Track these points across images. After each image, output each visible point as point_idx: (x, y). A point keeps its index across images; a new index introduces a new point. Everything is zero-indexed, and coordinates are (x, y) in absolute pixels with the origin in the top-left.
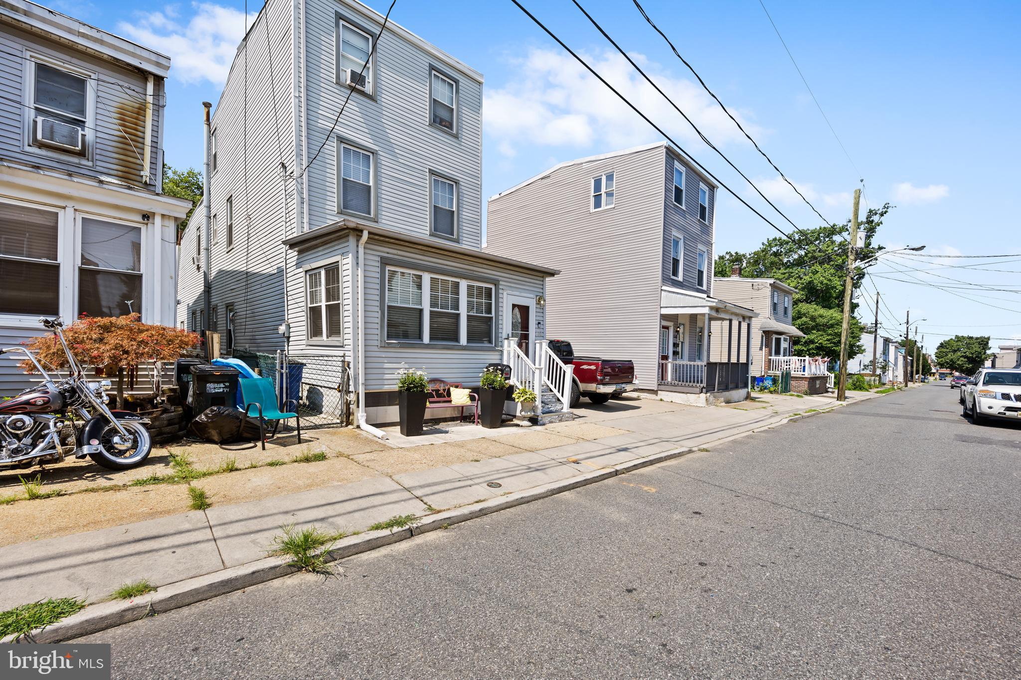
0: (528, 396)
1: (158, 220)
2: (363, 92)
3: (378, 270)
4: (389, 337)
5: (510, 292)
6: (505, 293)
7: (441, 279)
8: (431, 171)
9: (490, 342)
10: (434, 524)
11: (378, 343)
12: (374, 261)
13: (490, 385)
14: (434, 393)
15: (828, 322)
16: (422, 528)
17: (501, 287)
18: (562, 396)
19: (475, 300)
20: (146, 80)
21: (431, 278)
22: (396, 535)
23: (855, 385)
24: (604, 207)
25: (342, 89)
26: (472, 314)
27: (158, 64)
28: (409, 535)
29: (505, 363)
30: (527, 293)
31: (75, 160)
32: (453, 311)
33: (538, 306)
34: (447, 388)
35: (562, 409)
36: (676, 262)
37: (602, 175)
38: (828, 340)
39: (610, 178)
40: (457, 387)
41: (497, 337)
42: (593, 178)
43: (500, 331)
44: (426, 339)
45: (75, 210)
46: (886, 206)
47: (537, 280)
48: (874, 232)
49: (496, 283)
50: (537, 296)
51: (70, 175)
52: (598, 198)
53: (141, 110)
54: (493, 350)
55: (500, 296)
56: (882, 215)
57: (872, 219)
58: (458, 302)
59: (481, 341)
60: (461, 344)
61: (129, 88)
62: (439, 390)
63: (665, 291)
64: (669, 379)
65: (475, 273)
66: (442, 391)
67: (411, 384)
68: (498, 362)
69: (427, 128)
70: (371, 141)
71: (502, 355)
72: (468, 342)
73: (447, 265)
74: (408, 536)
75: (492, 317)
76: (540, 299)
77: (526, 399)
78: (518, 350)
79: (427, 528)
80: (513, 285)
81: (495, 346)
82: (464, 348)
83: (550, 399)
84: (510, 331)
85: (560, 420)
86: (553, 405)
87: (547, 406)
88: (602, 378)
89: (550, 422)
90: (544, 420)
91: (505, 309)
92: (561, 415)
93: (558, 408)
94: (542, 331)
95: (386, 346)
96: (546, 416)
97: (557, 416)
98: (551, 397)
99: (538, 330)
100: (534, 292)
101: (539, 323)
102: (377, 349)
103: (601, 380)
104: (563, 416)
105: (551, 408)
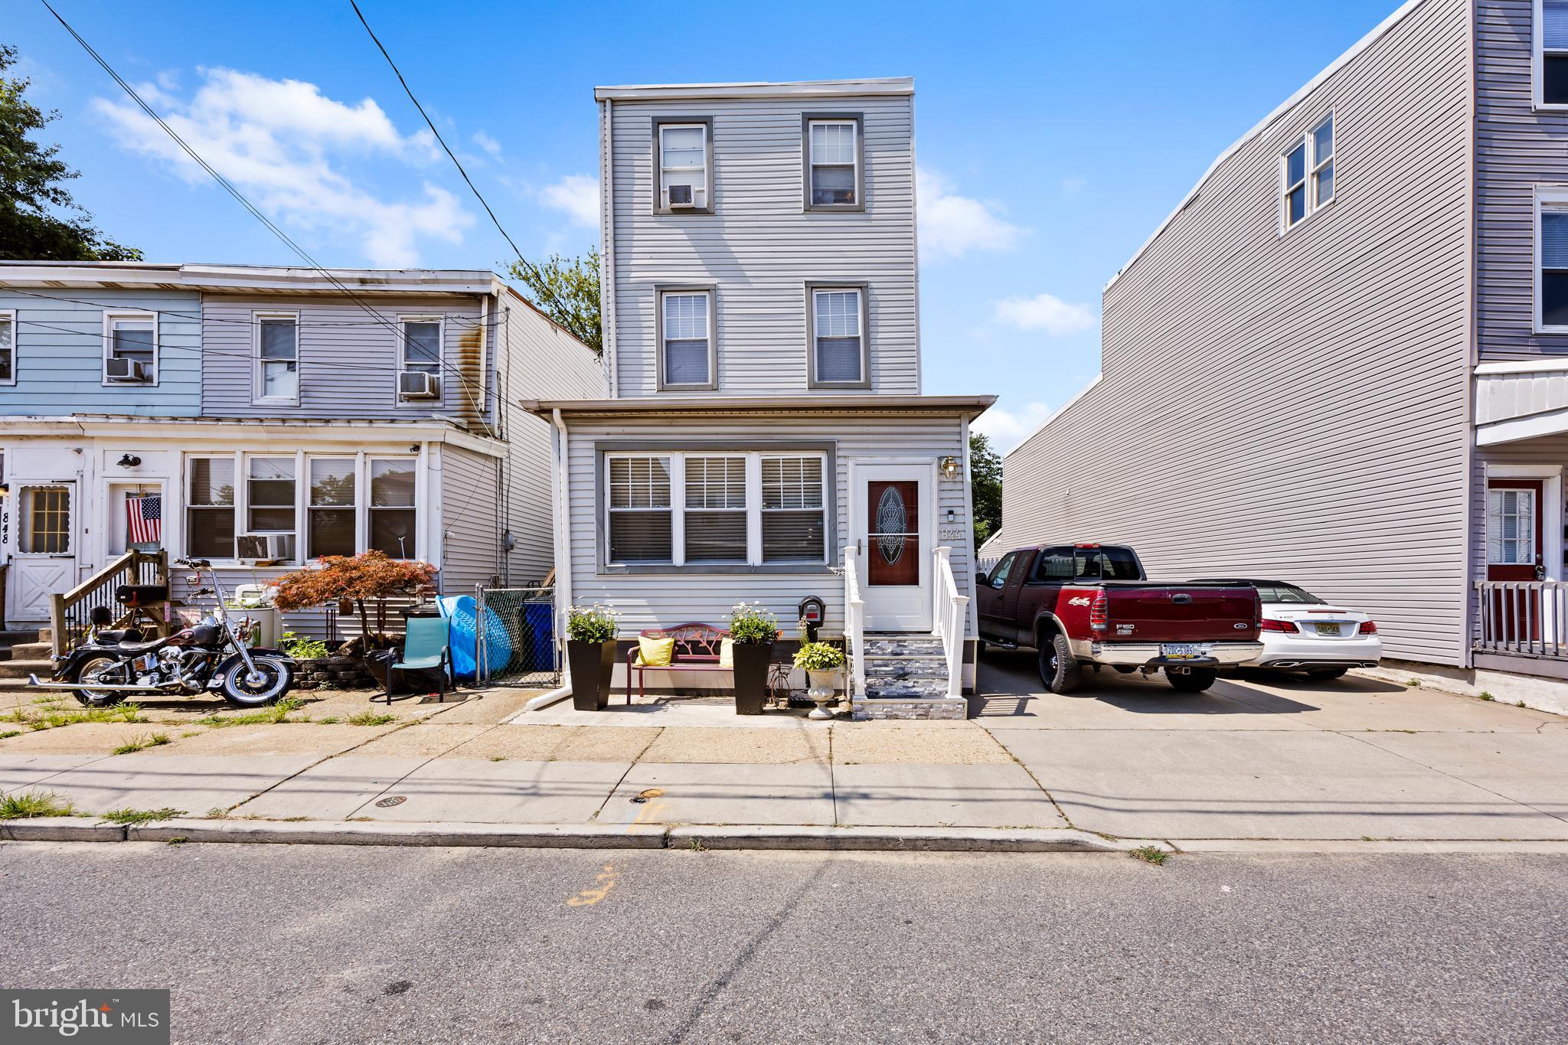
1: (424, 448)
2: (693, 209)
3: (593, 461)
4: (613, 559)
5: (861, 460)
6: (851, 464)
7: (707, 458)
8: (809, 285)
9: (819, 557)
10: (163, 832)
11: (594, 569)
12: (585, 450)
14: (689, 647)
16: (141, 833)
17: (843, 454)
19: (782, 484)
20: (480, 302)
21: (687, 459)
22: (100, 831)
24: (1310, 208)
25: (664, 219)
26: (779, 510)
27: (482, 282)
28: (119, 836)
30: (909, 456)
31: (429, 405)
32: (734, 509)
33: (942, 478)
34: (715, 638)
35: (948, 691)
37: (1303, 138)
39: (1323, 134)
41: (832, 548)
42: (1284, 154)
43: (841, 535)
44: (678, 556)
45: (365, 454)
49: (829, 447)
50: (940, 458)
51: (349, 421)
52: (1296, 197)
53: (477, 338)
54: (823, 571)
55: (842, 470)
58: (744, 492)
60: (749, 563)
61: (459, 317)
62: (700, 642)
66: (704, 644)
68: (836, 594)
69: (803, 217)
70: (707, 274)
72: (765, 560)
73: (717, 434)
74: (118, 838)
75: (823, 512)
76: (946, 464)
79: (150, 834)
80: (871, 445)
81: (829, 565)
82: (754, 570)
83: (932, 668)
84: (864, 534)
85: (922, 715)
86: (921, 681)
87: (901, 683)
88: (1103, 627)
89: (888, 717)
90: (869, 711)
91: (850, 493)
92: (926, 705)
93: (939, 689)
94: (961, 527)
95: (607, 572)
96: (876, 704)
97: (911, 706)
98: (935, 665)
99: (949, 527)
100: (934, 452)
101: (951, 512)
102: (593, 577)
103: (1101, 631)
104: (931, 707)
105: (914, 686)
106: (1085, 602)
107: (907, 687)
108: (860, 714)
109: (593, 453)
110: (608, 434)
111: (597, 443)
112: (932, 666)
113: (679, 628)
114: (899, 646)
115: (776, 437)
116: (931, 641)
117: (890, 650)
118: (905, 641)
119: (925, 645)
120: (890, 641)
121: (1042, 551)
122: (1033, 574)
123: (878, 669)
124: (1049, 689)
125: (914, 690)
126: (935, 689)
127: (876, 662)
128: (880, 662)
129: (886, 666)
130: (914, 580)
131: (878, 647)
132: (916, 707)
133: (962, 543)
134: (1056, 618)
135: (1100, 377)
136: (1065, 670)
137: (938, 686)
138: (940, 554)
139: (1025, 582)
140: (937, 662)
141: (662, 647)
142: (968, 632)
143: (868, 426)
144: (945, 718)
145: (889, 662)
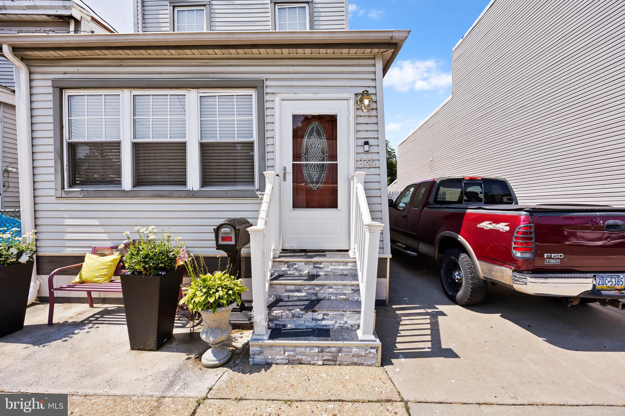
3: (52, 98)
5: (287, 96)
6: (277, 100)
7: (153, 95)
11: (54, 193)
12: (44, 88)
17: (267, 90)
26: (211, 140)
27: (65, 7)
32: (176, 140)
43: (269, 163)
44: (127, 182)
49: (258, 85)
55: (269, 105)
58: (185, 124)
60: (189, 189)
73: (159, 74)
75: (251, 142)
81: (257, 190)
82: (192, 195)
83: (345, 294)
84: (288, 162)
85: (329, 360)
86: (331, 313)
87: (310, 315)
88: (527, 255)
89: (290, 362)
90: (269, 355)
91: (277, 126)
92: (334, 349)
93: (351, 322)
94: (375, 157)
95: (64, 195)
96: (276, 346)
97: (316, 350)
98: (348, 291)
99: (365, 157)
100: (351, 89)
101: (366, 143)
102: (53, 200)
103: (526, 260)
104: (340, 350)
105: (323, 319)
106: (503, 227)
107: (316, 320)
108: (259, 359)
109: (51, 90)
110: (65, 73)
111: (54, 81)
112: (346, 292)
114: (315, 267)
115: (211, 76)
116: (346, 263)
117: (306, 272)
118: (321, 263)
119: (341, 267)
120: (306, 263)
121: (438, 182)
122: (431, 200)
123: (291, 294)
124: (453, 301)
125: (324, 323)
126: (346, 323)
127: (288, 287)
128: (292, 288)
129: (299, 291)
130: (334, 205)
131: (295, 269)
132: (322, 351)
133: (376, 171)
134: (461, 238)
135: (451, 97)
136: (472, 289)
137: (349, 320)
138: (355, 179)
139: (425, 206)
140: (350, 288)
141: (103, 264)
142: (382, 250)
143: (293, 66)
144: (356, 364)
145: (302, 287)
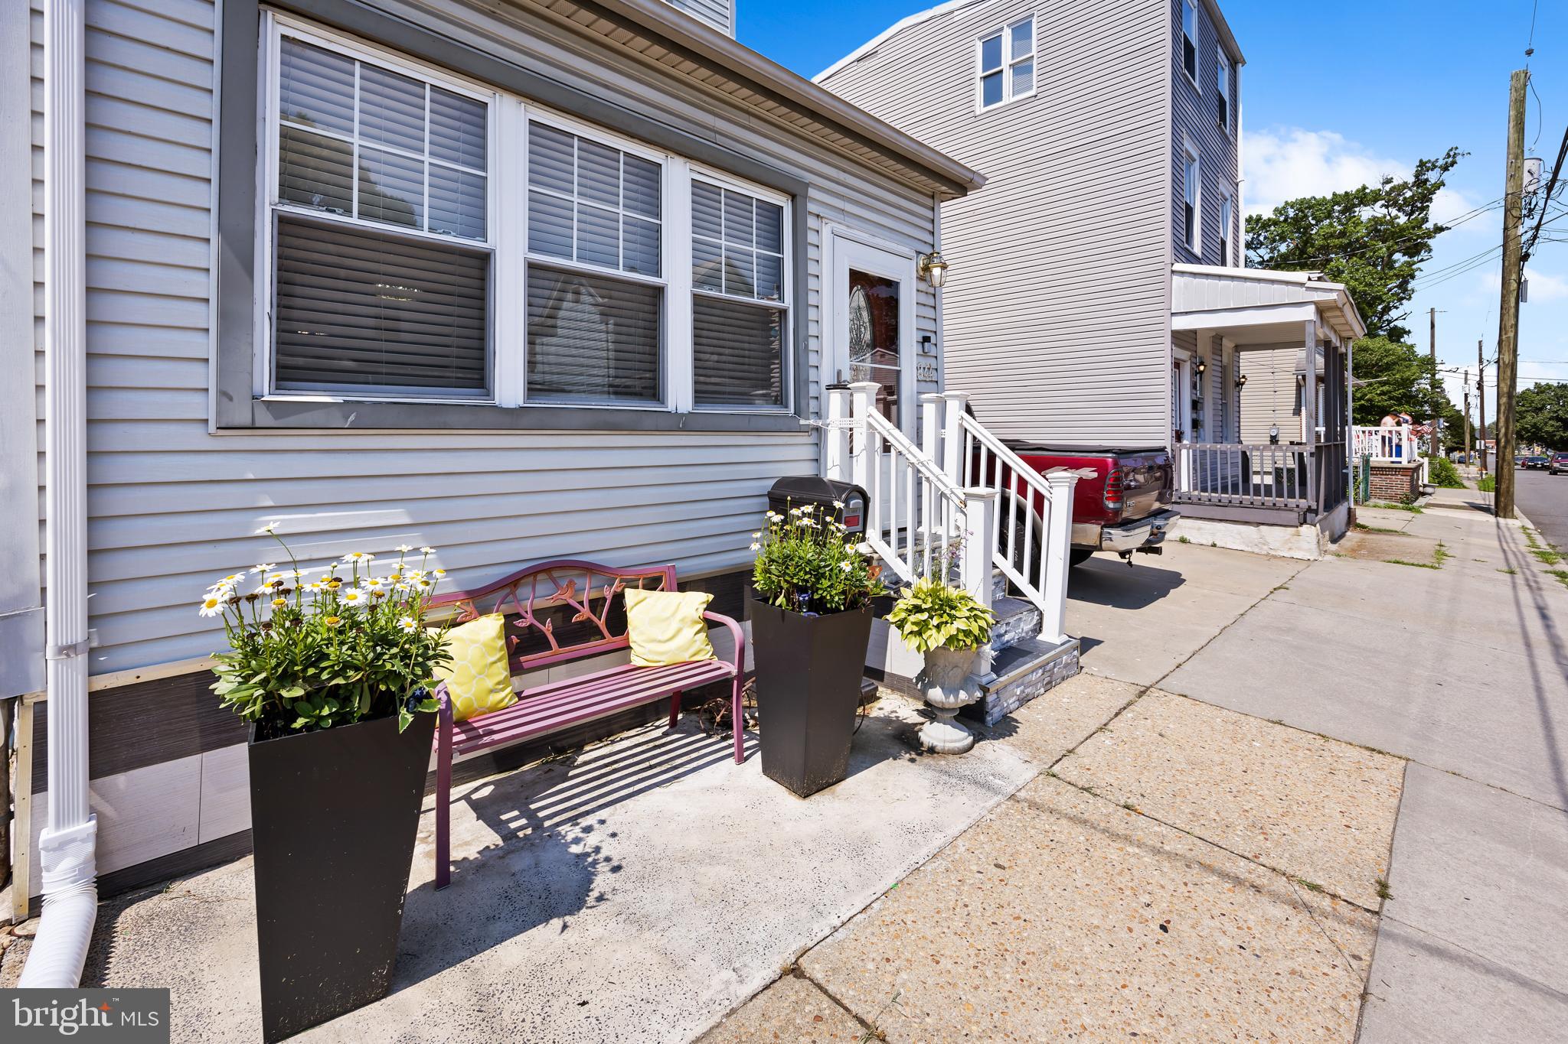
0: (961, 624)
4: (285, 375)
6: (826, 231)
7: (580, 138)
9: (780, 400)
11: (207, 407)
13: (802, 590)
14: (547, 628)
15: (1381, 360)
17: (812, 207)
18: (1035, 581)
19: (722, 241)
21: (532, 122)
23: (1438, 476)
24: (1008, 97)
26: (713, 293)
29: (833, 474)
30: (889, 240)
32: (637, 277)
33: (923, 286)
34: (608, 593)
35: (1039, 628)
36: (1189, 210)
37: (1001, 30)
38: (1383, 393)
39: (1022, 31)
40: (653, 584)
41: (801, 383)
42: (979, 39)
43: (813, 359)
46: (1452, 153)
47: (916, 202)
48: (1430, 200)
49: (796, 193)
50: (919, 253)
52: (993, 81)
54: (788, 428)
55: (812, 237)
56: (1445, 168)
57: (1426, 177)
58: (659, 239)
59: (745, 399)
60: (671, 407)
62: (572, 610)
63: (1182, 273)
64: (1185, 488)
65: (720, 139)
66: (585, 613)
67: (288, 678)
68: (805, 470)
71: (819, 444)
72: (696, 400)
73: (604, 86)
75: (783, 313)
76: (929, 261)
77: (951, 639)
78: (885, 426)
80: (849, 207)
81: (795, 416)
82: (684, 423)
84: (844, 362)
85: (1048, 683)
89: (1021, 701)
90: (1004, 702)
91: (828, 285)
92: (1052, 665)
93: (1026, 628)
96: (1008, 683)
100: (909, 241)
101: (926, 339)
103: (1116, 512)
104: (1055, 664)
106: (1086, 473)
108: (996, 713)
113: (512, 583)
125: (1006, 637)
126: (1023, 630)
143: (843, 171)
